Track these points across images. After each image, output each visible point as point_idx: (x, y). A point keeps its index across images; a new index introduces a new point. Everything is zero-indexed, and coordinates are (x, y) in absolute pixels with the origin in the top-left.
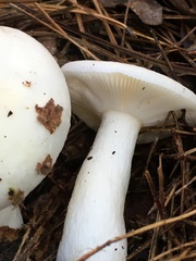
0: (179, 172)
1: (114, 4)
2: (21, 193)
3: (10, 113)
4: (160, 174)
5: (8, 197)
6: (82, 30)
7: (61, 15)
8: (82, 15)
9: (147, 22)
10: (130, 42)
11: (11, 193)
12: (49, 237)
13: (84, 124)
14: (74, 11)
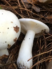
0: (44, 44)
1: (29, 7)
2: (10, 45)
3: (8, 28)
4: (40, 42)
5: (7, 46)
6: (22, 13)
7: (17, 9)
8: (22, 9)
9: (37, 11)
10: (33, 16)
11: (8, 45)
12: (15, 58)
13: (22, 33)
14: (20, 8)
